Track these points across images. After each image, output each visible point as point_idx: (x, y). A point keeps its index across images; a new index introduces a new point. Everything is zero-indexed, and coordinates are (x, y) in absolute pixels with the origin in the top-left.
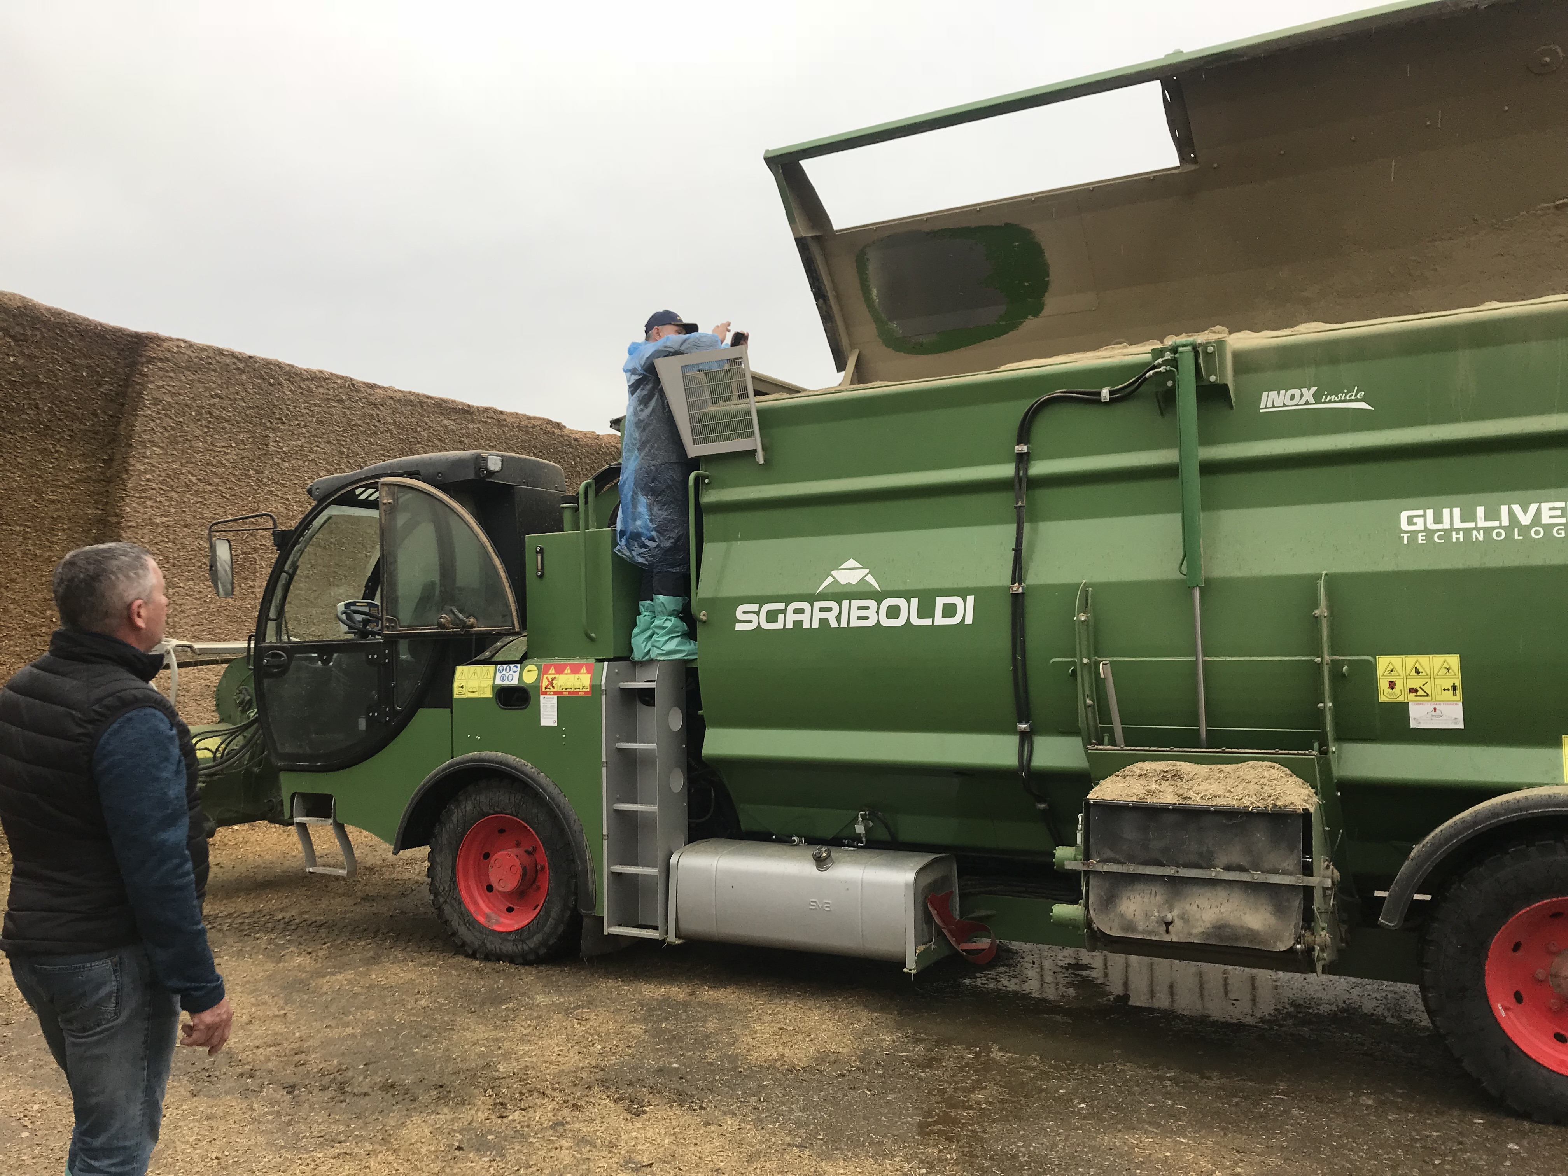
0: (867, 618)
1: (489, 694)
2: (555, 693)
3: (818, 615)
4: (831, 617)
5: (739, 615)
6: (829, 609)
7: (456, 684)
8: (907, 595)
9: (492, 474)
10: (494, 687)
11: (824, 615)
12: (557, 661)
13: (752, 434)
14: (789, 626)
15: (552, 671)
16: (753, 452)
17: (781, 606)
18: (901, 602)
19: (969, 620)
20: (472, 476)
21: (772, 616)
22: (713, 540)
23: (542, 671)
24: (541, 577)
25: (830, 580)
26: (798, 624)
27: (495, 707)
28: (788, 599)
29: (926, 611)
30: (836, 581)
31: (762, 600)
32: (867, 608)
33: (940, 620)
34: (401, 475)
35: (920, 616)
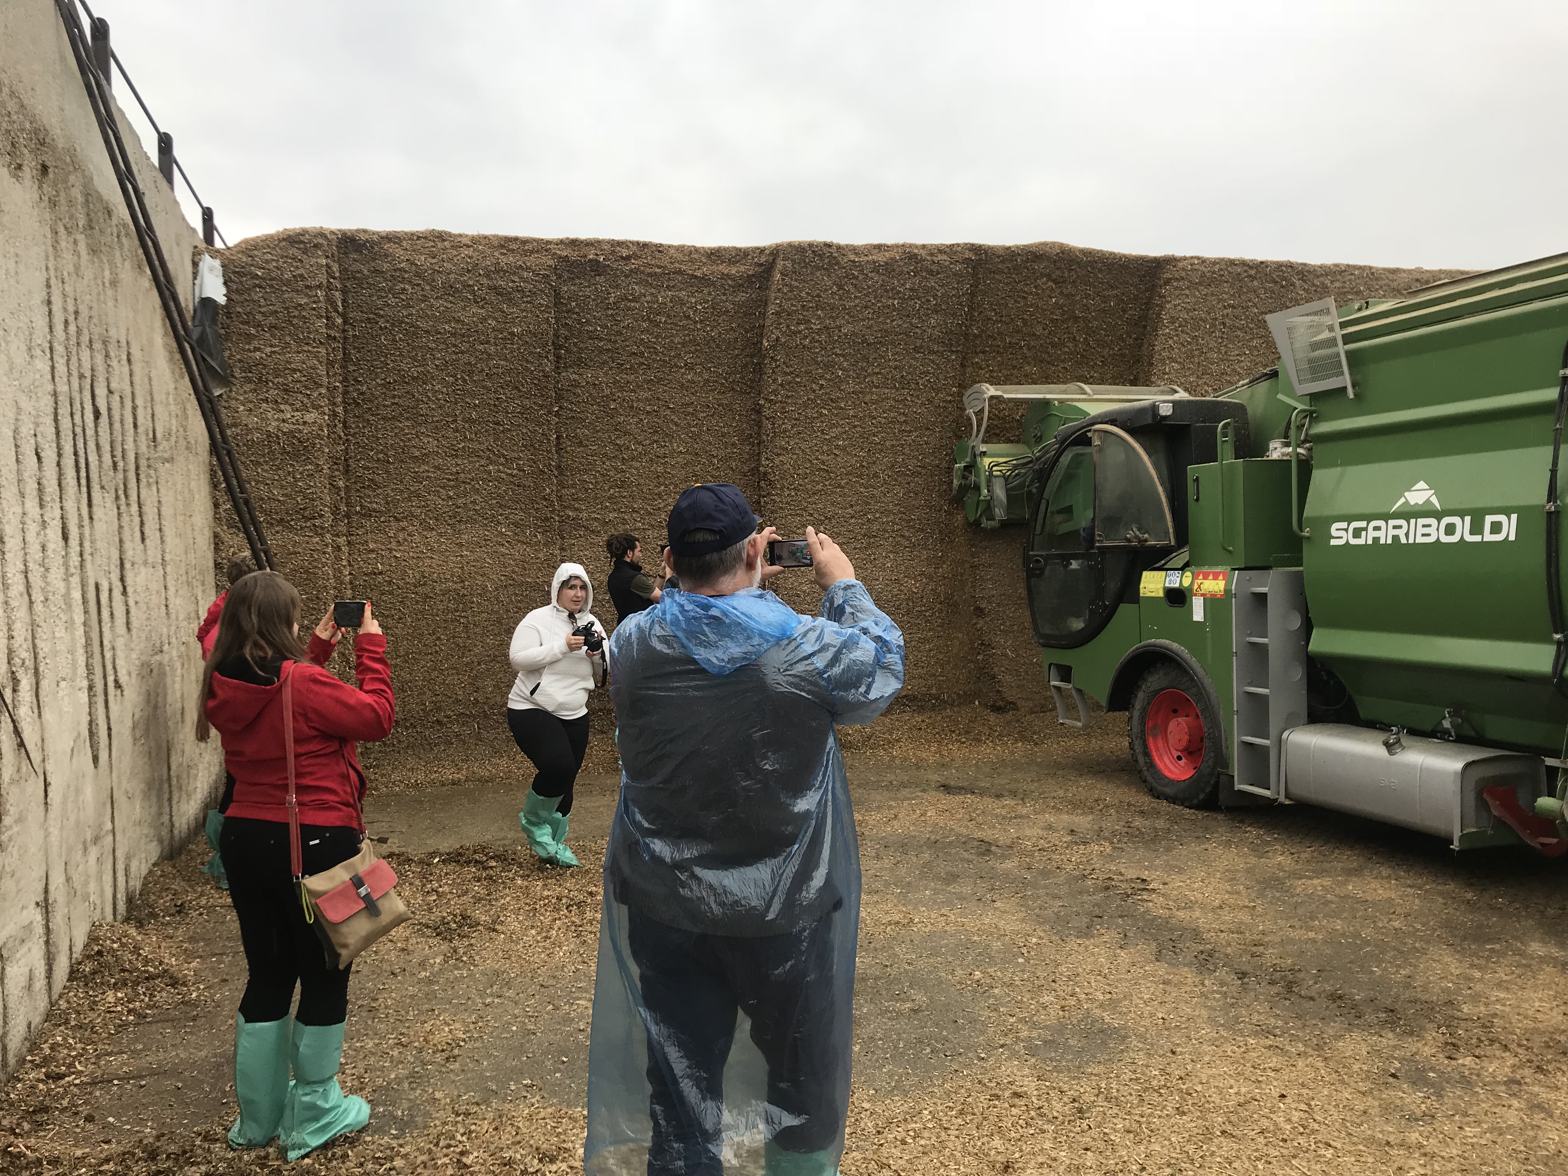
0: (1429, 535)
1: (1161, 594)
2: (1202, 595)
3: (1392, 532)
4: (1401, 533)
5: (1334, 533)
6: (1400, 527)
7: (1142, 586)
8: (1461, 514)
9: (1165, 418)
10: (1165, 588)
11: (1396, 532)
12: (1206, 569)
13: (1342, 373)
14: (1370, 542)
15: (1201, 577)
16: (1345, 389)
17: (1363, 524)
18: (1456, 520)
19: (1512, 537)
20: (1150, 421)
21: (1357, 533)
22: (1319, 468)
23: (1195, 577)
24: (1197, 500)
25: (1402, 500)
26: (1376, 540)
27: (1165, 605)
28: (1369, 518)
29: (1477, 528)
30: (1407, 502)
31: (1349, 519)
32: (1429, 526)
33: (1488, 537)
34: (1106, 423)
35: (1471, 533)
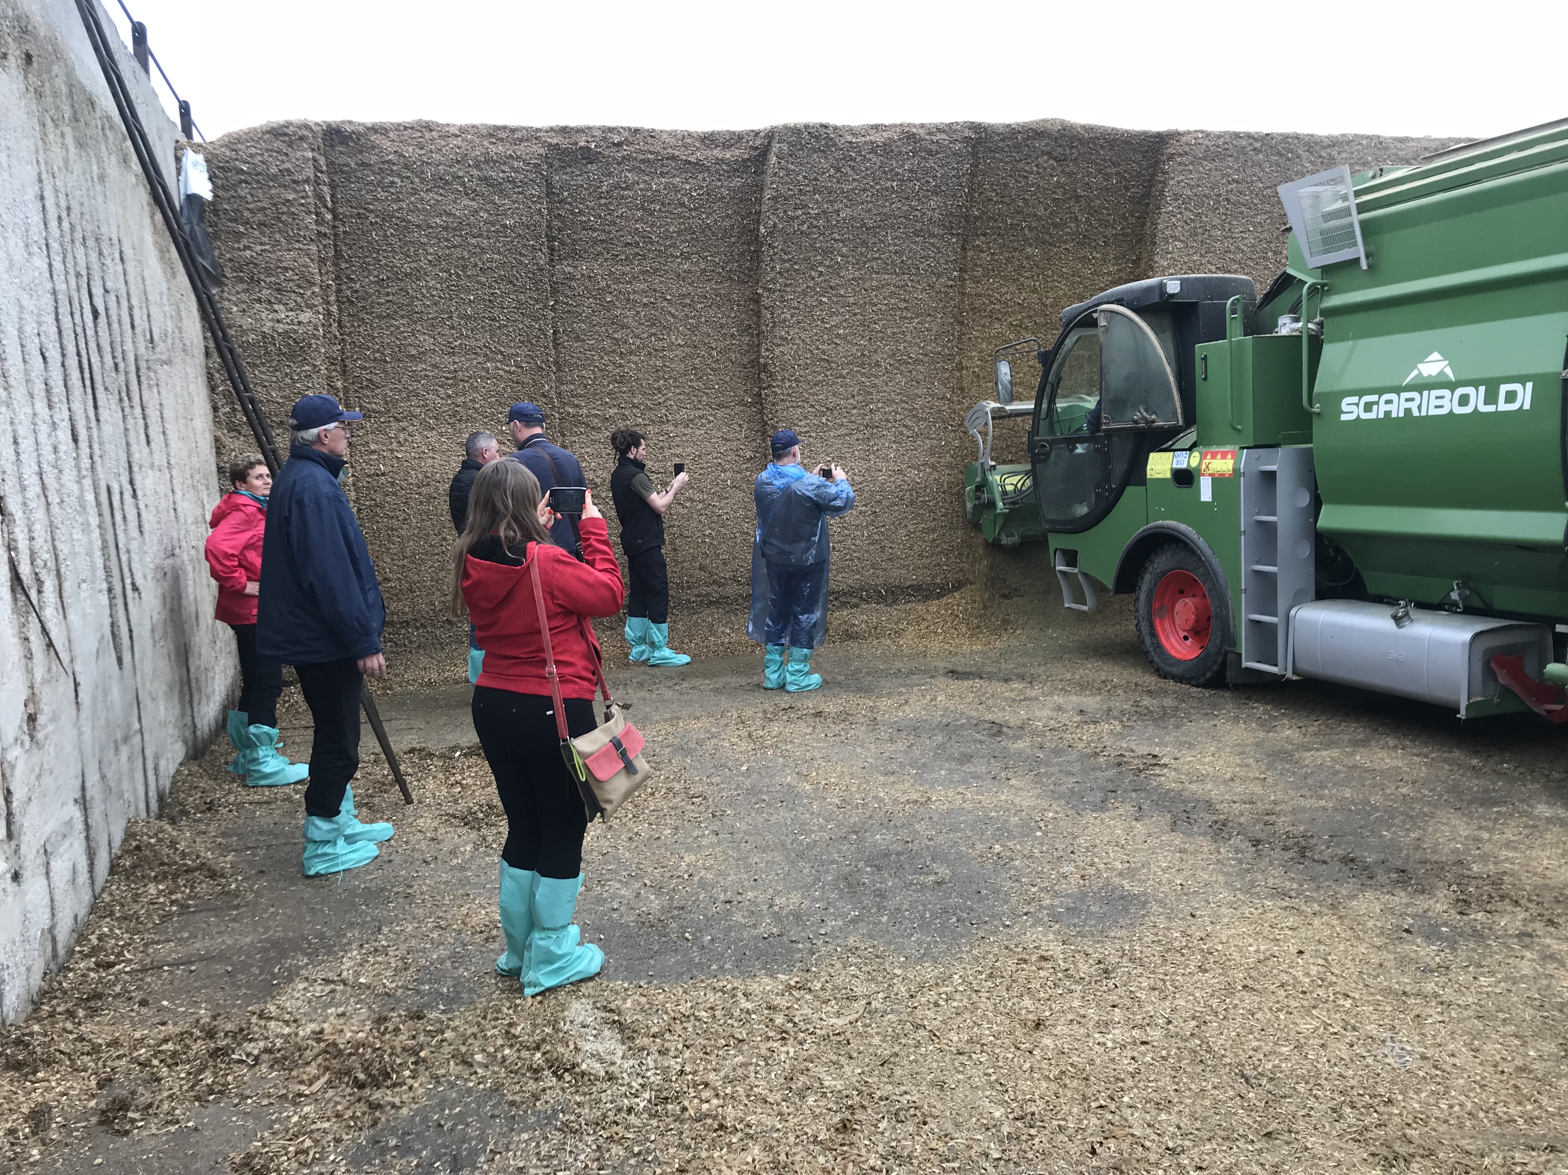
0: (1442, 407)
1: (1168, 475)
2: (1210, 475)
3: (1405, 405)
4: (1413, 406)
5: (1344, 407)
6: (1412, 400)
7: (1149, 467)
8: (1475, 383)
9: (1172, 296)
10: (1172, 469)
11: (1409, 405)
12: (1214, 449)
13: (1355, 244)
14: (1381, 416)
15: (1209, 457)
16: (1357, 260)
17: (1374, 398)
18: (1470, 390)
19: (1527, 406)
20: (1157, 300)
21: (1368, 407)
22: (1331, 341)
23: (1203, 457)
24: (1205, 379)
25: (1415, 372)
26: (1388, 413)
27: (1172, 485)
28: (1380, 391)
29: (1491, 398)
30: (1420, 374)
31: (1360, 393)
32: (1442, 397)
33: (1503, 407)
34: (1112, 303)
35: (1486, 403)
